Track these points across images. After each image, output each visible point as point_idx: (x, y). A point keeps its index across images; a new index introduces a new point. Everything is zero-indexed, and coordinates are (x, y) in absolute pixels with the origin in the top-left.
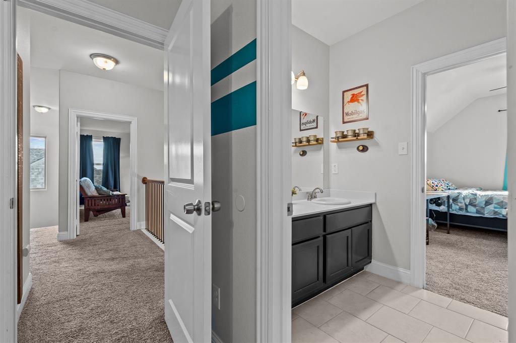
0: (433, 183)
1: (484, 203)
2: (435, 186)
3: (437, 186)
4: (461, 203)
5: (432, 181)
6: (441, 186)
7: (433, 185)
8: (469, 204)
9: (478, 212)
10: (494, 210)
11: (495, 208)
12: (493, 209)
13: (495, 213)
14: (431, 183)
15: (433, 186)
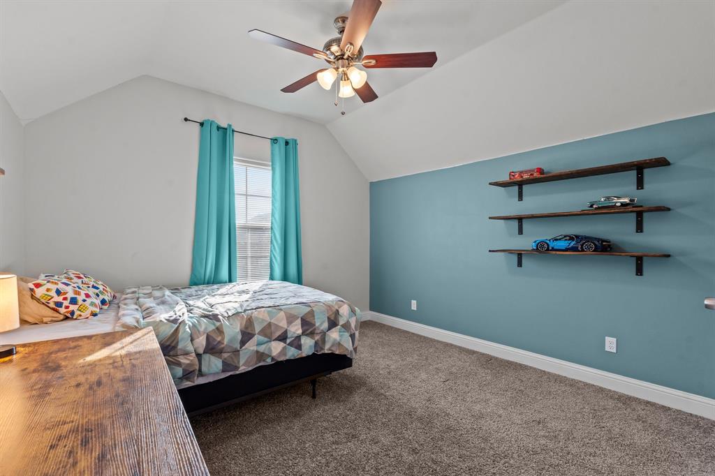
0: (58, 292)
1: (240, 337)
2: (66, 303)
3: (74, 301)
4: (187, 354)
5: (54, 287)
6: (89, 300)
7: (60, 299)
8: (205, 352)
9: (227, 366)
10: (257, 352)
11: (259, 344)
12: (255, 348)
13: (260, 356)
14: (53, 293)
15: (59, 304)
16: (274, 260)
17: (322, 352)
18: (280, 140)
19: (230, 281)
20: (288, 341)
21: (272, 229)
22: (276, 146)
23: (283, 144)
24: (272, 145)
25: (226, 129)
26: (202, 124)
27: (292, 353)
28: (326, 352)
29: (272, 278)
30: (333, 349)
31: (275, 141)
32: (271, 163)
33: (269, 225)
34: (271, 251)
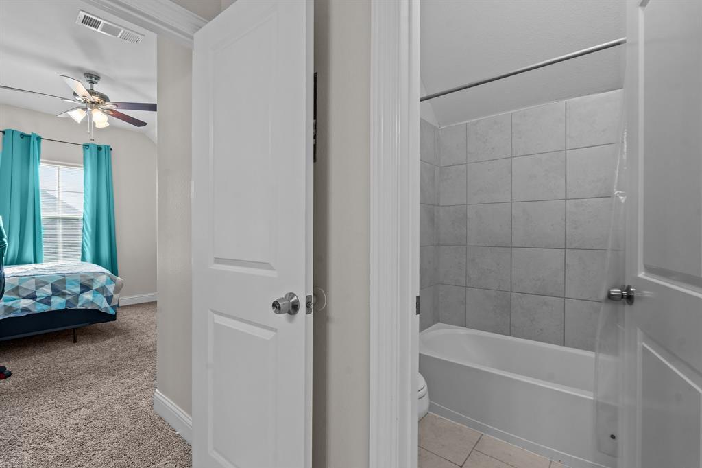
11: (6, 301)
12: (3, 303)
16: (85, 245)
17: (75, 308)
18: (92, 147)
19: (35, 261)
20: (38, 299)
21: (84, 219)
22: (88, 151)
23: (94, 150)
24: (84, 150)
25: (30, 136)
26: (4, 132)
27: (41, 308)
28: (78, 308)
29: (83, 259)
30: (85, 305)
31: (86, 146)
32: (83, 165)
33: (81, 216)
34: (83, 238)
